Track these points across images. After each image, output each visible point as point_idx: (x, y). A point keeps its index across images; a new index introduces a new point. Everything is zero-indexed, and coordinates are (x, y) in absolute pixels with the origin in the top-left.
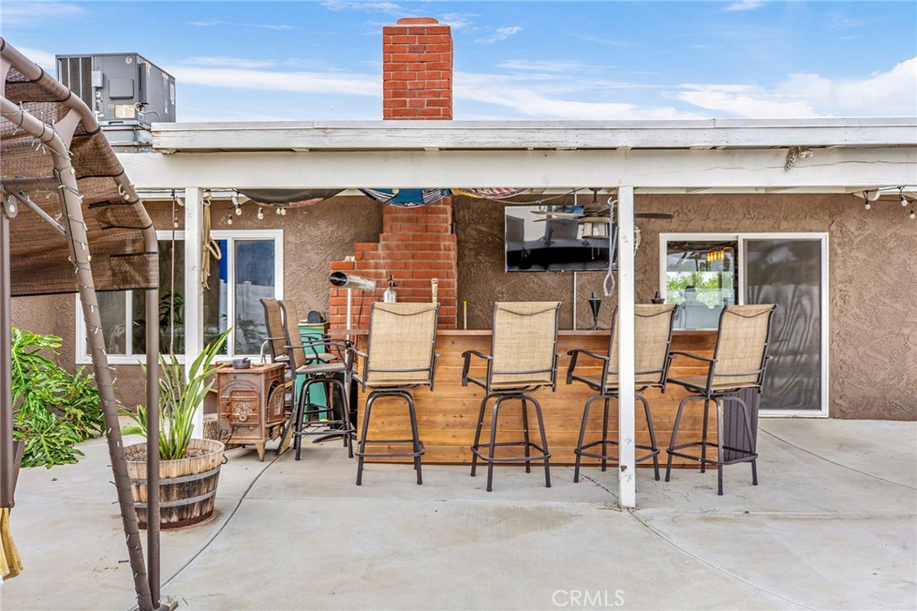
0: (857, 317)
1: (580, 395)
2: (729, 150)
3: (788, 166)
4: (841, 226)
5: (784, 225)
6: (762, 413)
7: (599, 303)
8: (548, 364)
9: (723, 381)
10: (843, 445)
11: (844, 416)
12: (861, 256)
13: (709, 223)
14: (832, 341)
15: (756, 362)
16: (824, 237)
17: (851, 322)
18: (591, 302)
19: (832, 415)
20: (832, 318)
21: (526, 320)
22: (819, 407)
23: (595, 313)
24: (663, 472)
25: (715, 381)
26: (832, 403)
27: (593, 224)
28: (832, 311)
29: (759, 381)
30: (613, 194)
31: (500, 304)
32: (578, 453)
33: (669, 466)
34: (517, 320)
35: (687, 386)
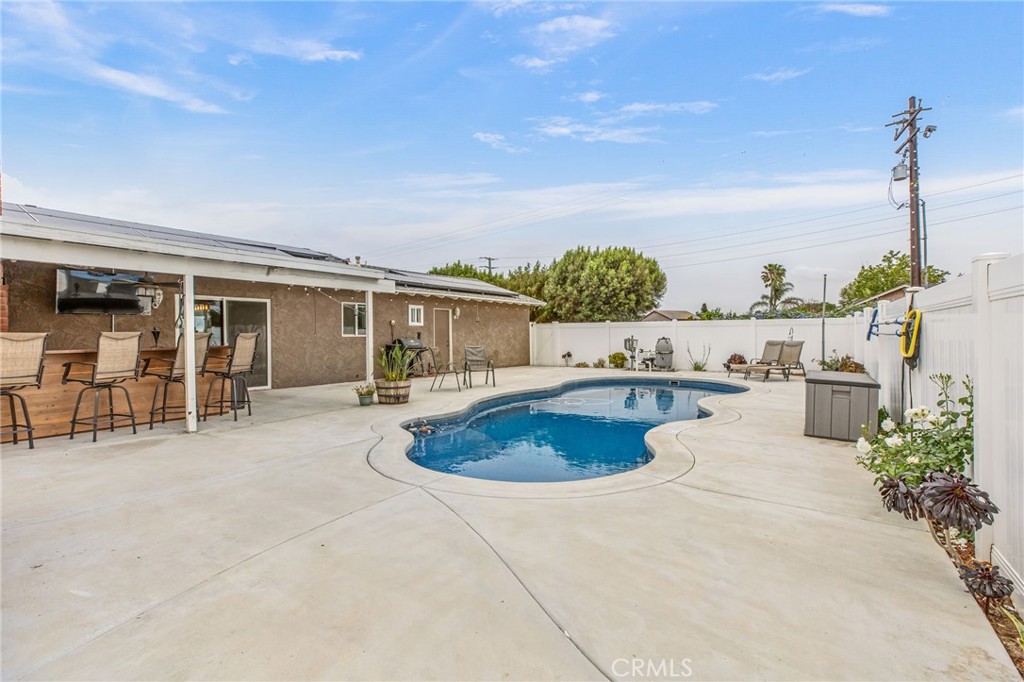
0: (283, 340)
1: (151, 384)
2: (242, 264)
3: (268, 274)
4: (276, 296)
5: (248, 294)
6: (249, 389)
7: (158, 333)
8: (133, 366)
9: (236, 368)
10: (282, 398)
11: (278, 387)
12: (286, 311)
13: (206, 290)
14: (272, 352)
15: (250, 359)
16: (268, 301)
17: (282, 343)
18: (154, 333)
19: (273, 387)
20: (272, 341)
21: (120, 342)
22: (266, 384)
23: (156, 339)
24: (202, 418)
25: (232, 369)
26: (273, 381)
27: (146, 289)
28: (272, 338)
29: (252, 368)
30: (182, 277)
31: (104, 333)
32: (152, 414)
33: (205, 416)
34: (114, 342)
35: (216, 373)
